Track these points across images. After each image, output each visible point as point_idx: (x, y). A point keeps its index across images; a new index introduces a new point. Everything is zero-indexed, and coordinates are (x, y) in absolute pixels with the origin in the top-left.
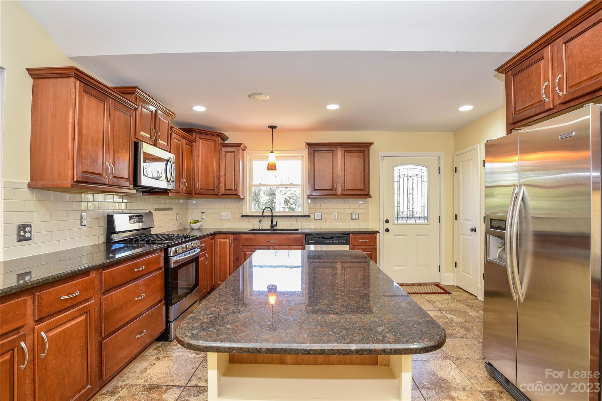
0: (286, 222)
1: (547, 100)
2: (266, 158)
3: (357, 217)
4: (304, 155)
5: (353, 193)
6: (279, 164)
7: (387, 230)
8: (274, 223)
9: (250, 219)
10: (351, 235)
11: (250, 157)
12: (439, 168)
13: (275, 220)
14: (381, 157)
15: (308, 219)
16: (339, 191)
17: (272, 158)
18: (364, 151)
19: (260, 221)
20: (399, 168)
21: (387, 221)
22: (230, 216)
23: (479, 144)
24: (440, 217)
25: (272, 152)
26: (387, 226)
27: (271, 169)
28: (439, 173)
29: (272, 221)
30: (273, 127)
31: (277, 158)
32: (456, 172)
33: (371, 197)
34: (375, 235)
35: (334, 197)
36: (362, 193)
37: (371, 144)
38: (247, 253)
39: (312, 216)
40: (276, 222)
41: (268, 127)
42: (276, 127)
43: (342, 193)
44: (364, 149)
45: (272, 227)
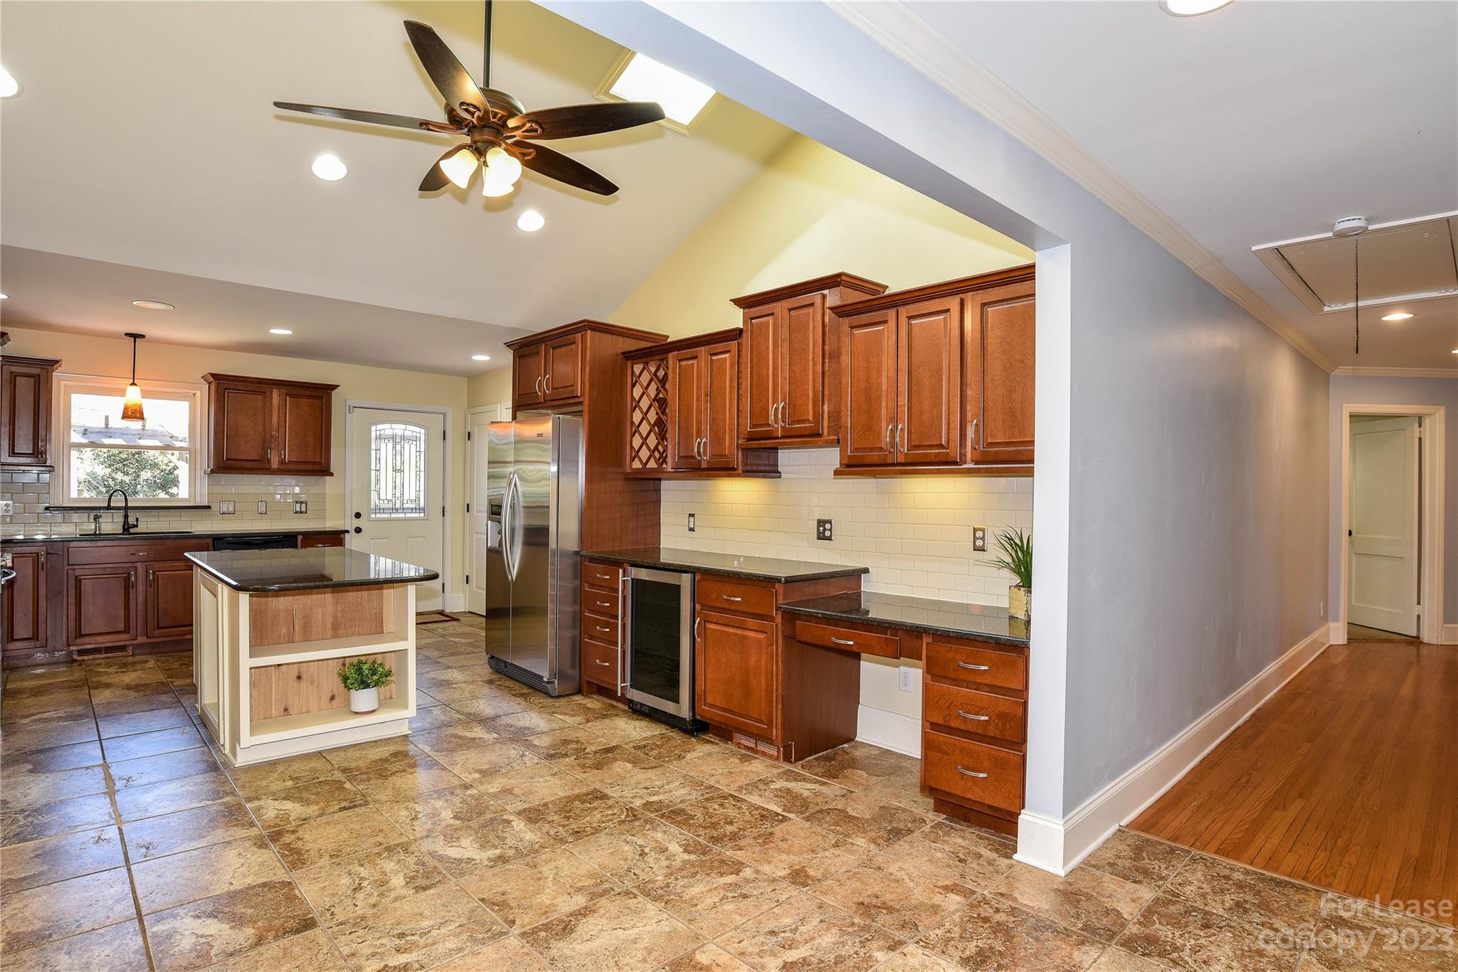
0: (157, 519)
1: (539, 394)
2: (122, 393)
4: (198, 393)
5: (301, 467)
6: (149, 406)
7: (358, 530)
8: (131, 520)
9: (68, 514)
10: (300, 538)
11: (67, 385)
12: (444, 431)
14: (351, 408)
15: (205, 512)
16: (274, 464)
17: (133, 395)
18: (323, 397)
19: (96, 518)
20: (379, 427)
21: (358, 515)
22: (11, 508)
23: (499, 404)
24: (444, 507)
25: (133, 384)
26: (357, 523)
27: (135, 418)
28: (444, 439)
29: (126, 517)
30: (135, 336)
31: (145, 394)
32: (469, 439)
33: (332, 474)
34: (342, 536)
35: (265, 471)
36: (317, 467)
37: (336, 387)
38: (81, 578)
39: (215, 507)
40: (137, 519)
41: (126, 334)
42: (144, 336)
43: (281, 467)
44: (320, 394)
45: (127, 527)
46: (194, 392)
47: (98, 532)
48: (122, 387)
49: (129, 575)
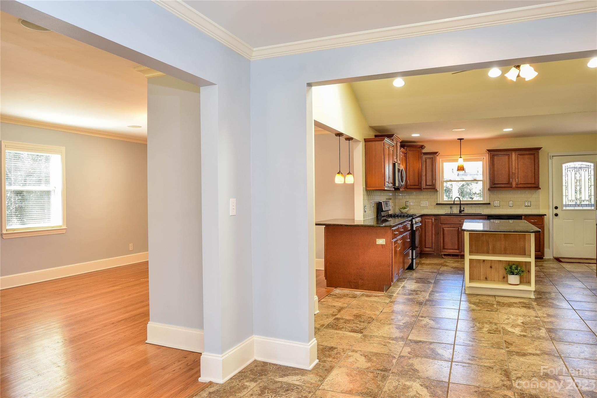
0: (471, 208)
2: (456, 161)
3: (529, 205)
4: (485, 157)
5: (525, 186)
6: (467, 165)
7: (556, 215)
8: (462, 209)
9: (443, 206)
10: (523, 217)
11: (442, 160)
13: (462, 206)
14: (550, 157)
15: (488, 206)
16: (514, 185)
17: (461, 162)
18: (535, 154)
19: (451, 208)
20: (566, 164)
21: (556, 208)
22: (427, 204)
25: (461, 157)
26: (556, 211)
27: (461, 170)
29: (460, 207)
30: (461, 139)
31: (465, 160)
33: (540, 189)
34: (543, 217)
35: (510, 188)
36: (533, 186)
37: (540, 148)
38: (444, 228)
39: (492, 203)
40: (464, 208)
41: (458, 139)
42: (463, 139)
43: (517, 186)
44: (534, 152)
45: (460, 211)
46: (484, 157)
47: (451, 213)
48: (458, 158)
49: (459, 229)
